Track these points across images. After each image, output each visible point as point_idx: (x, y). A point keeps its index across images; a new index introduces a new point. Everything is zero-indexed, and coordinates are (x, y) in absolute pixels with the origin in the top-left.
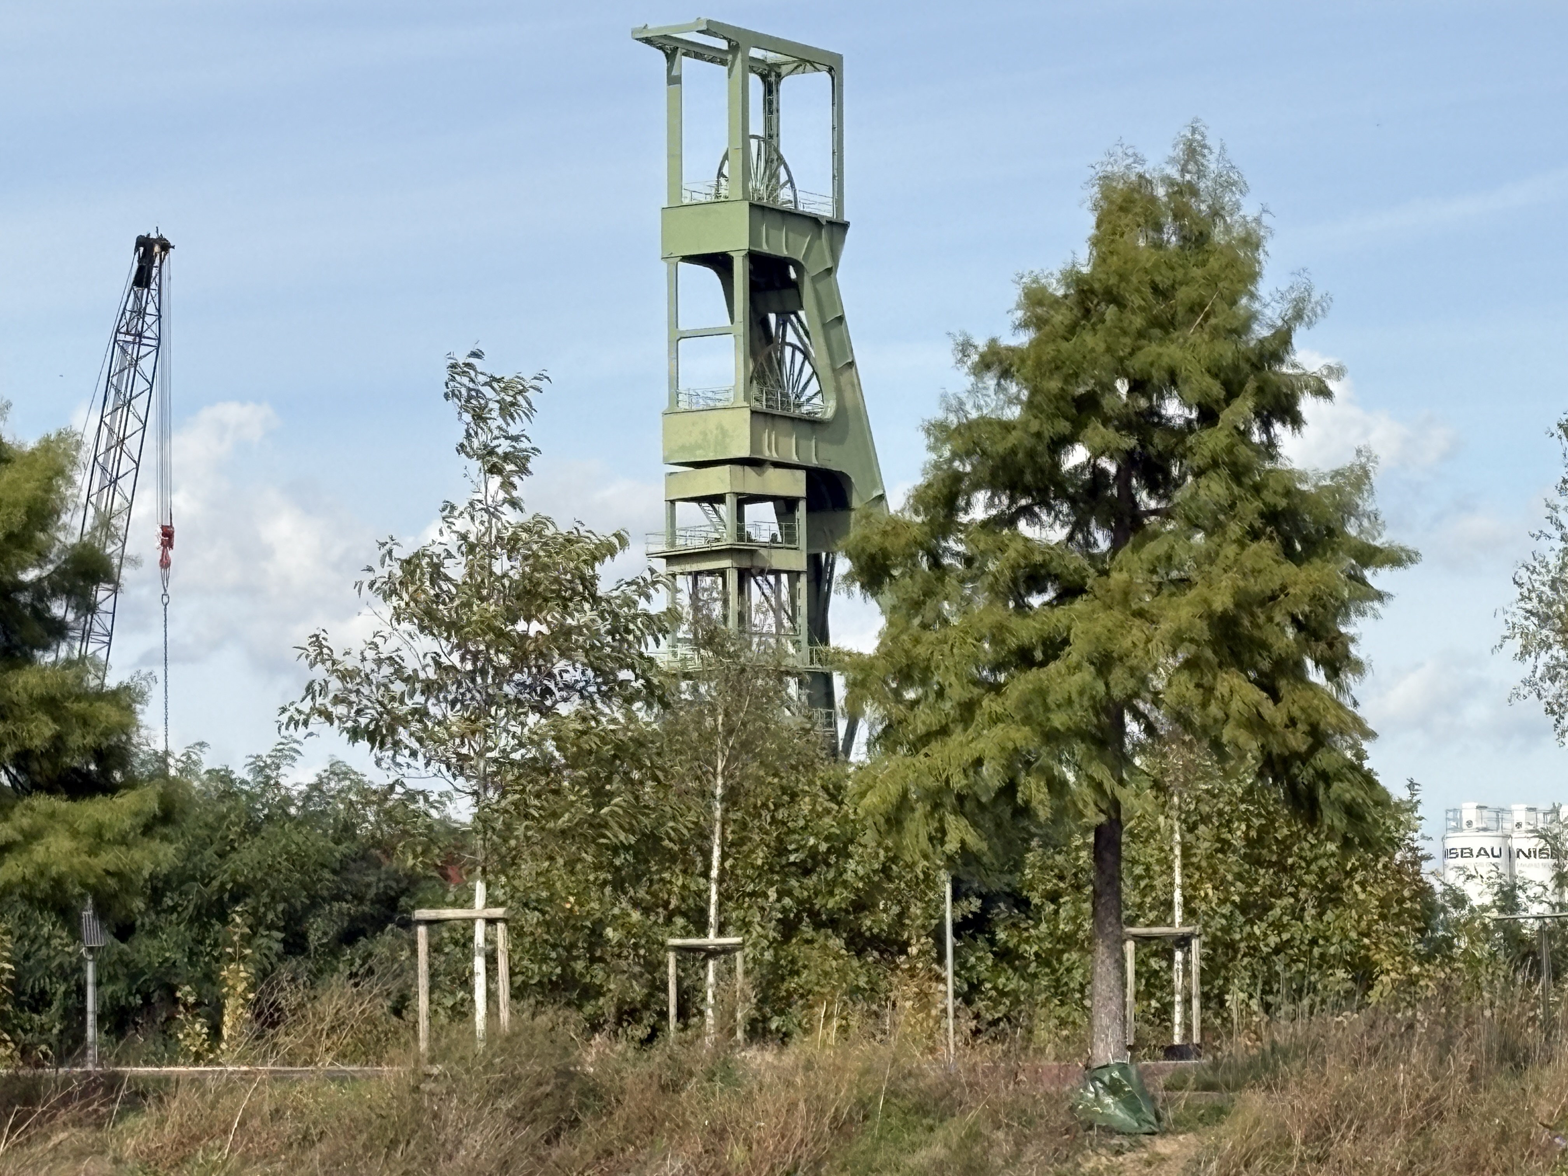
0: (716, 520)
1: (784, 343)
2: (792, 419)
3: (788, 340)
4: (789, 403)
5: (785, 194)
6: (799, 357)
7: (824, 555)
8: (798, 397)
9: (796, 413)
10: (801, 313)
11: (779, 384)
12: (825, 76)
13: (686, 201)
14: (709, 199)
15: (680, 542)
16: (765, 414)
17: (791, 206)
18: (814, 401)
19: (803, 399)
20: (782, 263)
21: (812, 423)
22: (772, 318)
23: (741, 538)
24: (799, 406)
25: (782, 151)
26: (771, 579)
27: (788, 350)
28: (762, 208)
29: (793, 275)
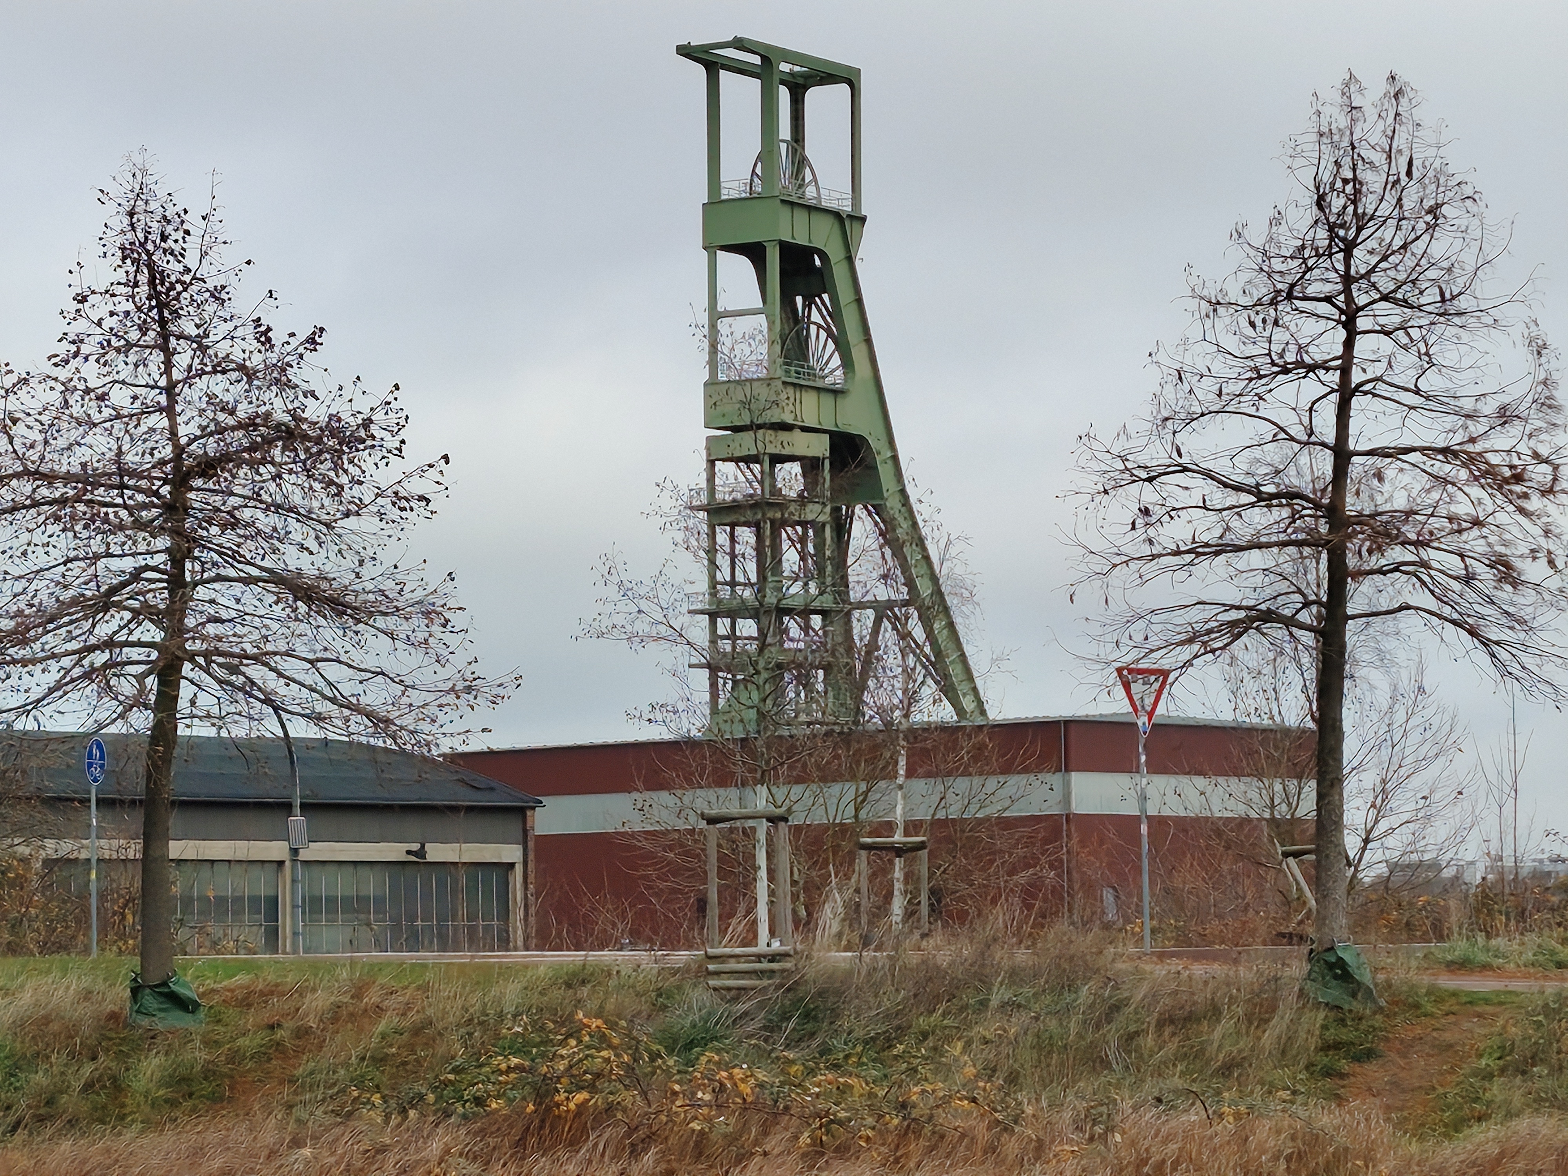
0: (751, 477)
1: (810, 322)
2: (818, 389)
3: (812, 319)
4: (815, 375)
5: (810, 192)
6: (823, 334)
7: (844, 507)
8: (822, 369)
9: (819, 384)
10: (825, 296)
11: (806, 360)
12: (845, 88)
13: (723, 197)
14: (743, 195)
15: (719, 497)
16: (794, 385)
17: (814, 202)
18: (838, 373)
19: (826, 371)
20: (808, 252)
21: (836, 393)
22: (799, 300)
23: (772, 494)
24: (824, 377)
25: (808, 152)
26: (799, 529)
27: (814, 329)
28: (792, 204)
29: (818, 262)
